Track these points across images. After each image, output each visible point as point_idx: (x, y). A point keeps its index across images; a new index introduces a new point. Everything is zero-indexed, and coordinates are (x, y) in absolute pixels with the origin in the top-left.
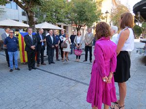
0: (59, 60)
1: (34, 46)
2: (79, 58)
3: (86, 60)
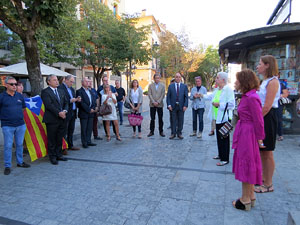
0: (99, 139)
1: (65, 111)
2: (140, 131)
3: (152, 133)
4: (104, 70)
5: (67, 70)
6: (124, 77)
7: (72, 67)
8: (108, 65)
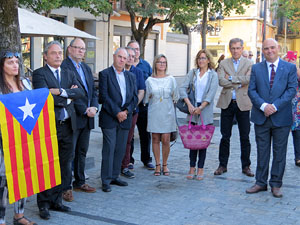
4: (152, 22)
5: (80, 24)
6: (196, 37)
7: (87, 16)
8: (161, 12)
